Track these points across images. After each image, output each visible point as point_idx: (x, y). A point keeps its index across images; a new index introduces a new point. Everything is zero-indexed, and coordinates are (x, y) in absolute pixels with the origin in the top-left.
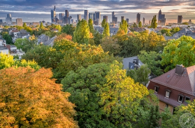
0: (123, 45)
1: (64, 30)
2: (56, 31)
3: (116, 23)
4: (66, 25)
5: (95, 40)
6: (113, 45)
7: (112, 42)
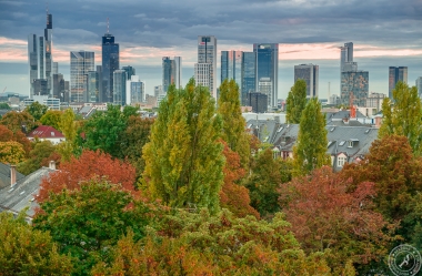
0: (407, 219)
1: (96, 137)
2: (55, 141)
3: (362, 104)
4: (103, 107)
5: (251, 187)
6: (349, 215)
7: (346, 198)
